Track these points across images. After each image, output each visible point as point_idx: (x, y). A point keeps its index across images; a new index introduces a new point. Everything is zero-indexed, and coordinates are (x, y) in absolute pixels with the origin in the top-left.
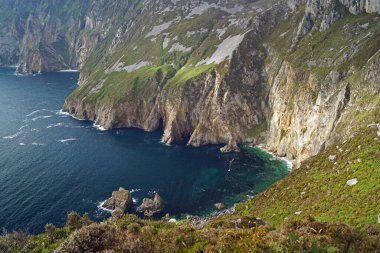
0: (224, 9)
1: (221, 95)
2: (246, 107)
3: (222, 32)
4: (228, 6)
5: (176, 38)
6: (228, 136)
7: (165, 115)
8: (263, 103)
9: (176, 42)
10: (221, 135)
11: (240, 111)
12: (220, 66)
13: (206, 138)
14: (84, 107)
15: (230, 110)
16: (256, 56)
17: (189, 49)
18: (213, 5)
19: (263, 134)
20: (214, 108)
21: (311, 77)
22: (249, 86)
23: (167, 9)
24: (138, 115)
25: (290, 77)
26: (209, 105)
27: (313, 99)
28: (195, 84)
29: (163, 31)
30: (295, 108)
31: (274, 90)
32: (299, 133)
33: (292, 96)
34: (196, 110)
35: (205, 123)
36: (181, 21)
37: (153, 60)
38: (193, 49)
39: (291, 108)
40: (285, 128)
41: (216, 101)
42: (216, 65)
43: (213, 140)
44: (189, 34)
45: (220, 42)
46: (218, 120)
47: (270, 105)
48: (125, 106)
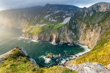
0: (63, 12)
1: (67, 31)
4: (64, 11)
5: (53, 18)
6: (70, 41)
7: (52, 36)
8: (77, 33)
9: (53, 19)
10: (68, 41)
11: (72, 35)
13: (64, 42)
14: (29, 36)
15: (70, 35)
16: (74, 22)
18: (60, 11)
20: (66, 34)
21: (91, 26)
22: (73, 29)
23: (49, 12)
24: (45, 37)
25: (85, 26)
26: (64, 34)
27: (92, 30)
28: (60, 29)
29: (48, 17)
30: (87, 33)
31: (80, 30)
32: (88, 39)
33: (86, 30)
34: (61, 35)
35: (64, 38)
36: (53, 14)
37: (47, 23)
38: (58, 21)
39: (85, 33)
40: (84, 38)
41: (66, 33)
42: (65, 24)
43: (66, 42)
44: (56, 17)
45: (64, 19)
46: (67, 37)
47: (79, 33)
48: (41, 35)
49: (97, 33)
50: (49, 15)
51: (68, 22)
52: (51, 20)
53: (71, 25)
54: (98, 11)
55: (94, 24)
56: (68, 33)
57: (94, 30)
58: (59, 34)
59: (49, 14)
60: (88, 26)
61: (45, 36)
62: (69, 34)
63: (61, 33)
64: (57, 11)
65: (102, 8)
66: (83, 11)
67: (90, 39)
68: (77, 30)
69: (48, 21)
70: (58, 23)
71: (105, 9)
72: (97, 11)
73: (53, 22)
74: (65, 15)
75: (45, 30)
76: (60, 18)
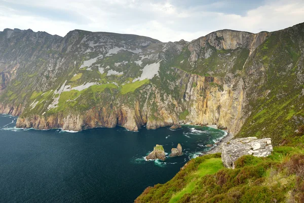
0: (130, 51)
1: (162, 96)
2: (175, 103)
3: (140, 63)
4: (131, 48)
5: (108, 67)
6: (169, 121)
7: (122, 114)
8: (182, 100)
9: (110, 69)
10: (166, 121)
11: (173, 105)
13: (158, 124)
15: (168, 105)
17: (122, 73)
18: (122, 48)
19: (187, 117)
20: (158, 104)
21: (216, 78)
22: (172, 90)
23: (89, 51)
24: (100, 118)
25: (200, 81)
26: (154, 103)
27: (221, 89)
29: (93, 64)
30: (209, 96)
31: (188, 91)
32: (215, 108)
33: (204, 91)
34: (145, 108)
35: (155, 114)
36: (104, 57)
37: (98, 81)
38: (125, 73)
39: (205, 98)
40: (204, 109)
41: (158, 99)
42: (150, 80)
43: (162, 124)
44: (117, 64)
45: (142, 68)
46: (163, 110)
47: (188, 100)
48: (90, 112)
49: (236, 92)
50: (94, 60)
51: (158, 75)
52: (106, 71)
53: (166, 80)
54: (220, 47)
55: (223, 75)
56: (162, 100)
57: (225, 87)
58: (141, 106)
59: (92, 56)
60: (209, 80)
61: (99, 115)
62: (166, 102)
63: (144, 102)
64: (112, 48)
65: (229, 42)
66: (183, 49)
67: (219, 108)
68: (181, 93)
69: (99, 76)
70: (128, 80)
71: (235, 43)
72: (217, 48)
73: (113, 77)
74: (137, 57)
75: (98, 100)
76: (128, 66)
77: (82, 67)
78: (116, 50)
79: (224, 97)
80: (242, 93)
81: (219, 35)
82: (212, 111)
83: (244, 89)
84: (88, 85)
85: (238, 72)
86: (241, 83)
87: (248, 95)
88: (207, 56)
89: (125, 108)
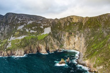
1: (54, 40)
3: (42, 27)
4: (37, 21)
5: (30, 29)
6: (57, 49)
7: (39, 47)
8: (60, 41)
11: (58, 43)
12: (50, 34)
15: (56, 43)
16: (55, 31)
17: (36, 31)
19: (63, 47)
20: (53, 43)
21: (73, 33)
22: (56, 38)
23: (19, 22)
24: (31, 50)
25: (67, 34)
26: (51, 43)
27: (75, 37)
28: (46, 38)
29: (23, 28)
30: (71, 39)
31: (62, 37)
32: (73, 44)
33: (68, 37)
34: (48, 45)
35: (52, 47)
36: (27, 25)
39: (69, 40)
40: (69, 44)
41: (53, 41)
42: (48, 34)
43: (55, 50)
44: (33, 28)
45: (44, 29)
46: (55, 45)
47: (62, 41)
48: (27, 48)
49: (81, 38)
50: (23, 26)
51: (51, 32)
52: (29, 31)
53: (54, 34)
55: (75, 32)
56: (54, 41)
57: (77, 36)
58: (47, 44)
59: (21, 24)
60: (70, 34)
61: (30, 49)
63: (47, 42)
64: (29, 21)
65: (75, 20)
66: (58, 22)
67: (75, 43)
68: (60, 38)
70: (39, 34)
71: (77, 20)
72: (71, 22)
73: (33, 33)
74: (40, 25)
75: (29, 42)
76: (38, 28)
77: (18, 29)
78: (31, 22)
79: (76, 39)
80: (83, 38)
81: (71, 17)
82: (72, 45)
83: (84, 37)
84: (23, 37)
85: (80, 31)
86: (82, 35)
87: (85, 39)
88: (68, 25)
89: (40, 45)
